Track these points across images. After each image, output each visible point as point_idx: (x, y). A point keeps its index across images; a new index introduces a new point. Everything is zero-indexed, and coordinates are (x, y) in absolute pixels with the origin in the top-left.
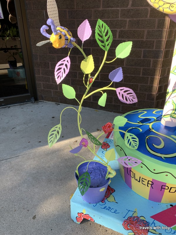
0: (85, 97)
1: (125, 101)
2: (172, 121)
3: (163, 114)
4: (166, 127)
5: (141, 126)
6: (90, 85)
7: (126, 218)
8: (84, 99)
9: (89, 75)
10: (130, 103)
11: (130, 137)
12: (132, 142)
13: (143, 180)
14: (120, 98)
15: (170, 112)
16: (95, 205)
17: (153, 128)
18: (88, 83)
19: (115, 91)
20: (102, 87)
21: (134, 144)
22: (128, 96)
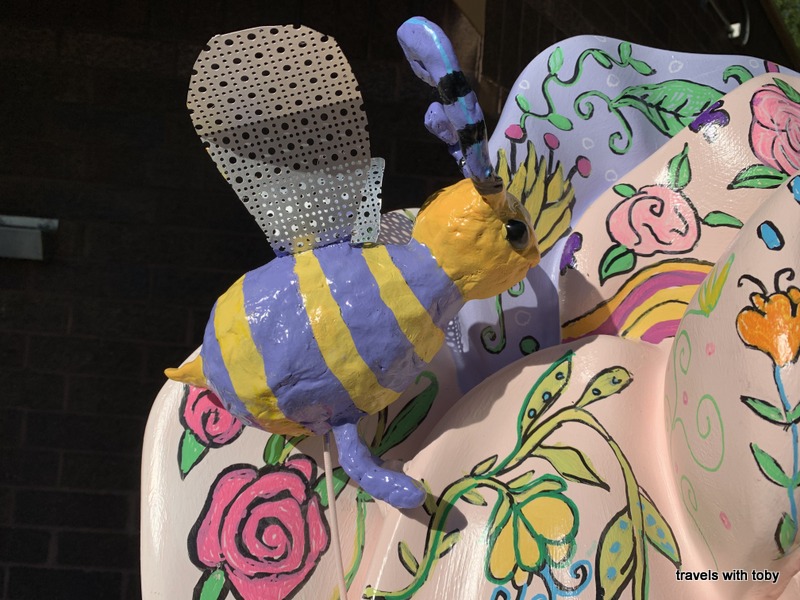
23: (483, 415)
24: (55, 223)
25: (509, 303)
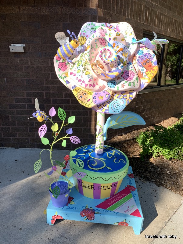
0: (54, 143)
1: (74, 143)
2: (100, 150)
3: (96, 147)
4: (98, 154)
5: (85, 155)
6: (57, 137)
7: (82, 210)
8: (54, 144)
9: (56, 132)
10: (77, 143)
11: (79, 162)
12: (81, 164)
13: (89, 186)
14: (72, 141)
15: (99, 146)
16: (63, 208)
17: (91, 156)
18: (55, 136)
19: (69, 138)
20: (63, 137)
21: (81, 165)
22: (76, 140)
23: (77, 57)
24: (24, 45)
25: (81, 49)
